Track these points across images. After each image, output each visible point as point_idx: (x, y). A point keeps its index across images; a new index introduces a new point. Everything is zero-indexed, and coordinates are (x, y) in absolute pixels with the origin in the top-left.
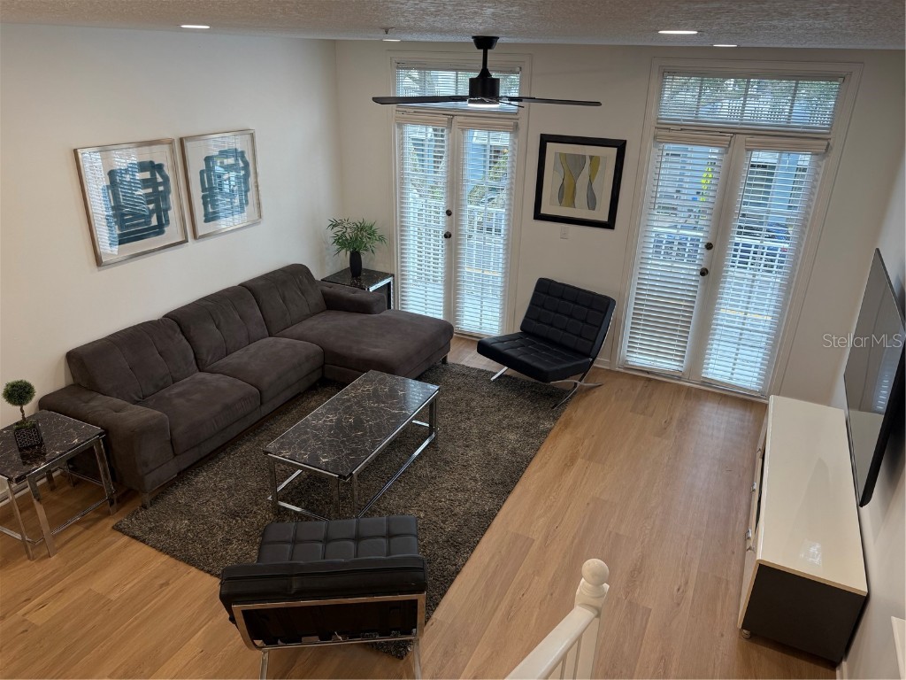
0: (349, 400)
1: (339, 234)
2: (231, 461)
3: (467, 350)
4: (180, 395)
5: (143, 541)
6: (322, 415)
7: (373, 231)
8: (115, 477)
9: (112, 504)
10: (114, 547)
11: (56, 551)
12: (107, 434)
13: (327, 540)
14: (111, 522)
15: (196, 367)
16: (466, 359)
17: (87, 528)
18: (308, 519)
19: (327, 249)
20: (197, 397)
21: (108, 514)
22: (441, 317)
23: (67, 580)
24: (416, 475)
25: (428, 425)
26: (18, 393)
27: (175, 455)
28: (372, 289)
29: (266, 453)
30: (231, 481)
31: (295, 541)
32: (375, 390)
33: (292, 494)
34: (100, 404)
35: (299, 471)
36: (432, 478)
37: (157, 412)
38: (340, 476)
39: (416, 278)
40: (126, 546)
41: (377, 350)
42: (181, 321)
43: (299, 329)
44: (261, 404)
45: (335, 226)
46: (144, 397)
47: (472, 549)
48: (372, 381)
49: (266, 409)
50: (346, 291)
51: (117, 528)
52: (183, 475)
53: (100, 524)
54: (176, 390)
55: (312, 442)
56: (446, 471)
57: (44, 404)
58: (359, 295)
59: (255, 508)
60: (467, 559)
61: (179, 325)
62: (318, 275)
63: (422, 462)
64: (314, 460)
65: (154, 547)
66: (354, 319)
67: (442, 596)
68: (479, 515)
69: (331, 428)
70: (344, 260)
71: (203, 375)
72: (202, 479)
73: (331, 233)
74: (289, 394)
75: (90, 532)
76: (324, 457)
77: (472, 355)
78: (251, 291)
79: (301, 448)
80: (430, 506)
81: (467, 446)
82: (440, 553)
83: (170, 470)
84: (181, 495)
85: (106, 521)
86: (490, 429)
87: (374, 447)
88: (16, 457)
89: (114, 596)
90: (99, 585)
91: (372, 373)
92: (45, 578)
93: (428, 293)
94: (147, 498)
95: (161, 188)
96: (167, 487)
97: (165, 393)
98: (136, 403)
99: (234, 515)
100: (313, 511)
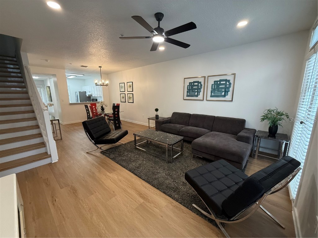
61: (190, 116)
95: (199, 87)
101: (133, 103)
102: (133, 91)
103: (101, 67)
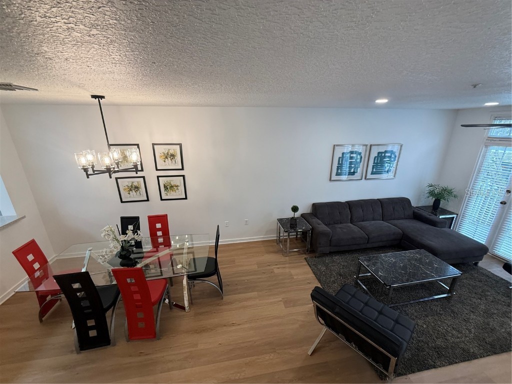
0: (404, 257)
1: (432, 190)
2: (349, 257)
3: (496, 265)
4: (340, 228)
5: (310, 267)
6: (389, 257)
7: (451, 192)
8: (311, 244)
9: (307, 251)
10: (302, 264)
11: (289, 256)
12: (313, 229)
13: (366, 304)
14: (305, 256)
15: (349, 221)
16: (494, 269)
17: (299, 255)
18: (367, 293)
19: (423, 195)
20: (345, 230)
21: (305, 254)
22: (484, 243)
23: (287, 265)
24: (430, 307)
25: (448, 289)
26: (295, 209)
27: (330, 246)
28: (441, 217)
29: (359, 259)
30: (346, 264)
31: (353, 296)
32: (421, 258)
33: (365, 280)
34: (315, 221)
35: (370, 274)
36: (440, 314)
37: (329, 229)
38: (385, 284)
39: (475, 220)
40: (305, 265)
41: (430, 242)
42: (350, 205)
43: (396, 222)
44: (368, 243)
45: (430, 186)
46: (329, 224)
47: (451, 363)
48: (421, 254)
49: (369, 246)
50: (426, 214)
51: (305, 258)
52: (331, 253)
53: (302, 255)
54: (340, 226)
55: (379, 264)
56: (451, 315)
57: (303, 215)
58: (433, 217)
59: (349, 277)
60: (444, 366)
61: (349, 206)
62: (414, 204)
63: (437, 303)
64: (376, 271)
65: (312, 270)
66: (425, 226)
67: (419, 371)
68: (463, 350)
69: (390, 263)
70: (431, 201)
71: (351, 225)
72: (336, 258)
73: (428, 189)
74: (381, 244)
75: (298, 256)
76: (381, 273)
77: (499, 269)
78: (381, 203)
79: (373, 264)
80: (432, 326)
81: (472, 312)
82: (427, 350)
83: (327, 250)
84: (327, 260)
85: (304, 255)
86: (495, 312)
87: (407, 281)
88: (289, 226)
89: (295, 277)
90: (293, 272)
91: (422, 250)
92: (282, 262)
93: (478, 229)
94: (317, 255)
95: (358, 160)
96: (324, 255)
97: (336, 226)
98: (326, 225)
99: (341, 275)
100: (371, 292)
101: (186, 198)
102: (183, 169)
103: (102, 97)
